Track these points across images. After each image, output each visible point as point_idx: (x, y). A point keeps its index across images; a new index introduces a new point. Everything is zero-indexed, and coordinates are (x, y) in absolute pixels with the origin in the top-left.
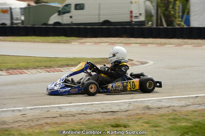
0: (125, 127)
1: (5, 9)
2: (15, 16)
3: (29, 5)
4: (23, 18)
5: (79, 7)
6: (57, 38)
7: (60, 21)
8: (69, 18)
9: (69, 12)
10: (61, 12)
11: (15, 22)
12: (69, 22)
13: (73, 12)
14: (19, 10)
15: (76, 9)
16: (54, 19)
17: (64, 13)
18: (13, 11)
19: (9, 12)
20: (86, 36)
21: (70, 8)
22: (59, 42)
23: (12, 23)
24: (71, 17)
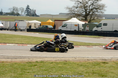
0: (107, 63)
2: (80, 27)
3: (85, 23)
4: (83, 28)
5: (105, 24)
6: (95, 36)
7: (97, 30)
8: (101, 29)
9: (101, 26)
10: (98, 26)
11: (80, 29)
12: (101, 31)
13: (103, 26)
14: (82, 25)
15: (104, 25)
16: (95, 29)
17: (99, 27)
18: (79, 25)
20: (107, 36)
21: (101, 25)
22: (95, 38)
23: (79, 30)
24: (102, 28)
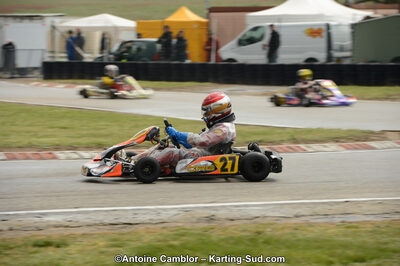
1: (316, 28)
2: (336, 43)
11: (337, 54)
18: (333, 31)
19: (324, 34)
23: (330, 58)
